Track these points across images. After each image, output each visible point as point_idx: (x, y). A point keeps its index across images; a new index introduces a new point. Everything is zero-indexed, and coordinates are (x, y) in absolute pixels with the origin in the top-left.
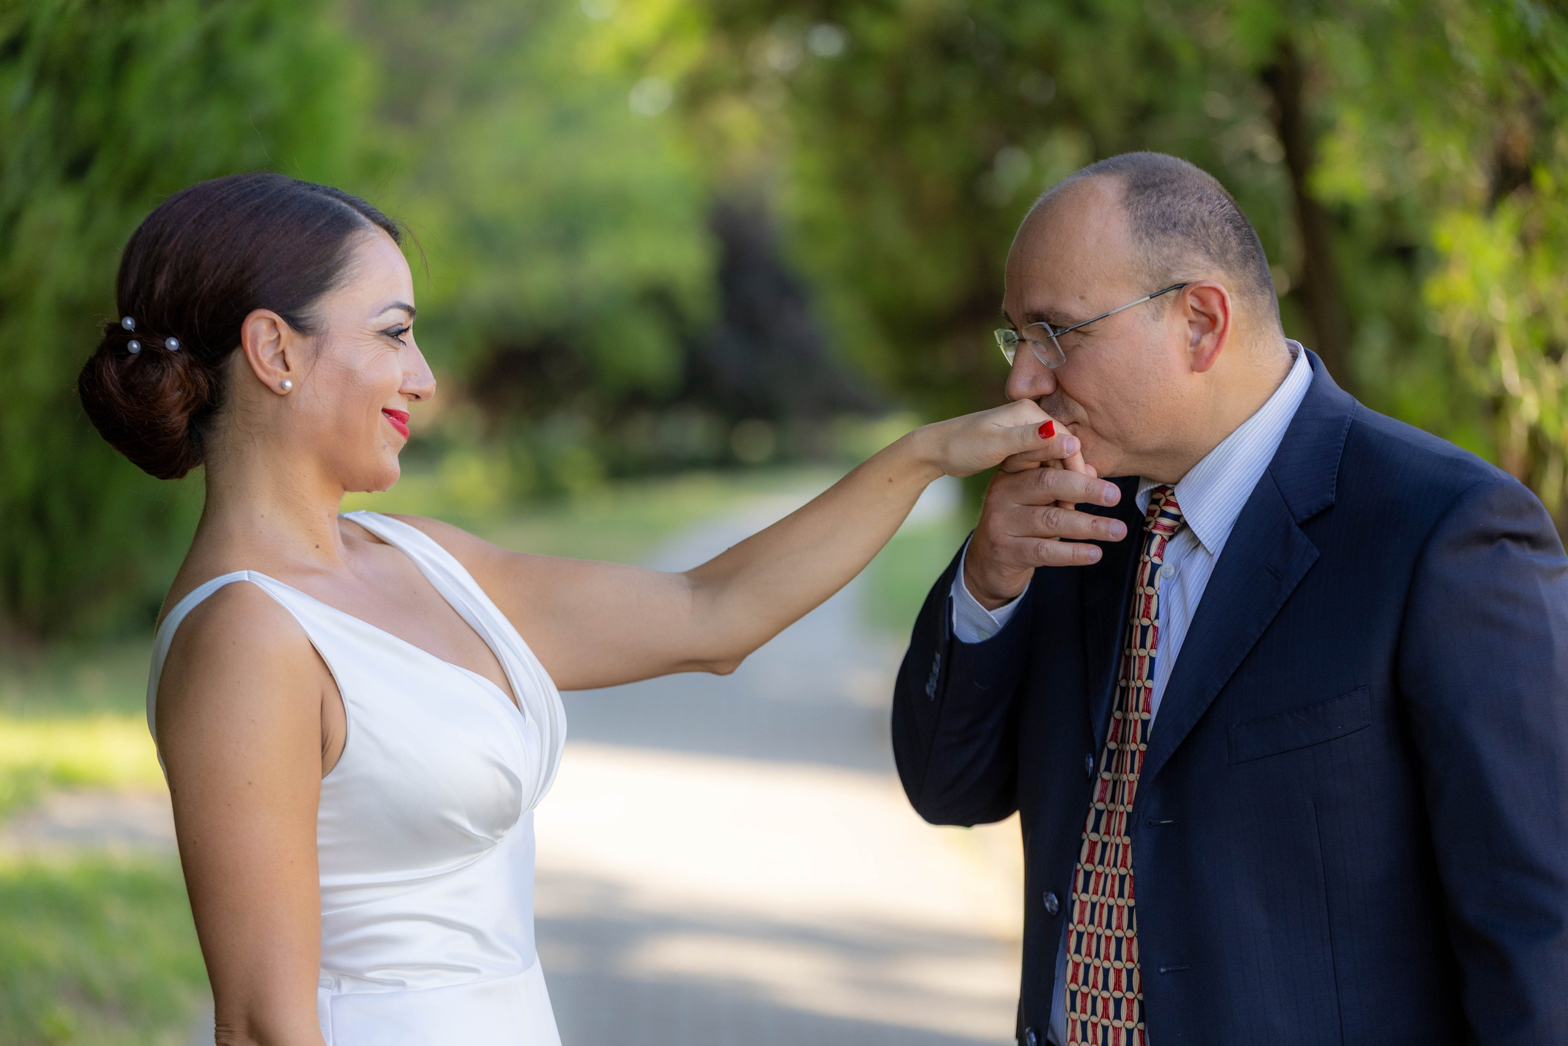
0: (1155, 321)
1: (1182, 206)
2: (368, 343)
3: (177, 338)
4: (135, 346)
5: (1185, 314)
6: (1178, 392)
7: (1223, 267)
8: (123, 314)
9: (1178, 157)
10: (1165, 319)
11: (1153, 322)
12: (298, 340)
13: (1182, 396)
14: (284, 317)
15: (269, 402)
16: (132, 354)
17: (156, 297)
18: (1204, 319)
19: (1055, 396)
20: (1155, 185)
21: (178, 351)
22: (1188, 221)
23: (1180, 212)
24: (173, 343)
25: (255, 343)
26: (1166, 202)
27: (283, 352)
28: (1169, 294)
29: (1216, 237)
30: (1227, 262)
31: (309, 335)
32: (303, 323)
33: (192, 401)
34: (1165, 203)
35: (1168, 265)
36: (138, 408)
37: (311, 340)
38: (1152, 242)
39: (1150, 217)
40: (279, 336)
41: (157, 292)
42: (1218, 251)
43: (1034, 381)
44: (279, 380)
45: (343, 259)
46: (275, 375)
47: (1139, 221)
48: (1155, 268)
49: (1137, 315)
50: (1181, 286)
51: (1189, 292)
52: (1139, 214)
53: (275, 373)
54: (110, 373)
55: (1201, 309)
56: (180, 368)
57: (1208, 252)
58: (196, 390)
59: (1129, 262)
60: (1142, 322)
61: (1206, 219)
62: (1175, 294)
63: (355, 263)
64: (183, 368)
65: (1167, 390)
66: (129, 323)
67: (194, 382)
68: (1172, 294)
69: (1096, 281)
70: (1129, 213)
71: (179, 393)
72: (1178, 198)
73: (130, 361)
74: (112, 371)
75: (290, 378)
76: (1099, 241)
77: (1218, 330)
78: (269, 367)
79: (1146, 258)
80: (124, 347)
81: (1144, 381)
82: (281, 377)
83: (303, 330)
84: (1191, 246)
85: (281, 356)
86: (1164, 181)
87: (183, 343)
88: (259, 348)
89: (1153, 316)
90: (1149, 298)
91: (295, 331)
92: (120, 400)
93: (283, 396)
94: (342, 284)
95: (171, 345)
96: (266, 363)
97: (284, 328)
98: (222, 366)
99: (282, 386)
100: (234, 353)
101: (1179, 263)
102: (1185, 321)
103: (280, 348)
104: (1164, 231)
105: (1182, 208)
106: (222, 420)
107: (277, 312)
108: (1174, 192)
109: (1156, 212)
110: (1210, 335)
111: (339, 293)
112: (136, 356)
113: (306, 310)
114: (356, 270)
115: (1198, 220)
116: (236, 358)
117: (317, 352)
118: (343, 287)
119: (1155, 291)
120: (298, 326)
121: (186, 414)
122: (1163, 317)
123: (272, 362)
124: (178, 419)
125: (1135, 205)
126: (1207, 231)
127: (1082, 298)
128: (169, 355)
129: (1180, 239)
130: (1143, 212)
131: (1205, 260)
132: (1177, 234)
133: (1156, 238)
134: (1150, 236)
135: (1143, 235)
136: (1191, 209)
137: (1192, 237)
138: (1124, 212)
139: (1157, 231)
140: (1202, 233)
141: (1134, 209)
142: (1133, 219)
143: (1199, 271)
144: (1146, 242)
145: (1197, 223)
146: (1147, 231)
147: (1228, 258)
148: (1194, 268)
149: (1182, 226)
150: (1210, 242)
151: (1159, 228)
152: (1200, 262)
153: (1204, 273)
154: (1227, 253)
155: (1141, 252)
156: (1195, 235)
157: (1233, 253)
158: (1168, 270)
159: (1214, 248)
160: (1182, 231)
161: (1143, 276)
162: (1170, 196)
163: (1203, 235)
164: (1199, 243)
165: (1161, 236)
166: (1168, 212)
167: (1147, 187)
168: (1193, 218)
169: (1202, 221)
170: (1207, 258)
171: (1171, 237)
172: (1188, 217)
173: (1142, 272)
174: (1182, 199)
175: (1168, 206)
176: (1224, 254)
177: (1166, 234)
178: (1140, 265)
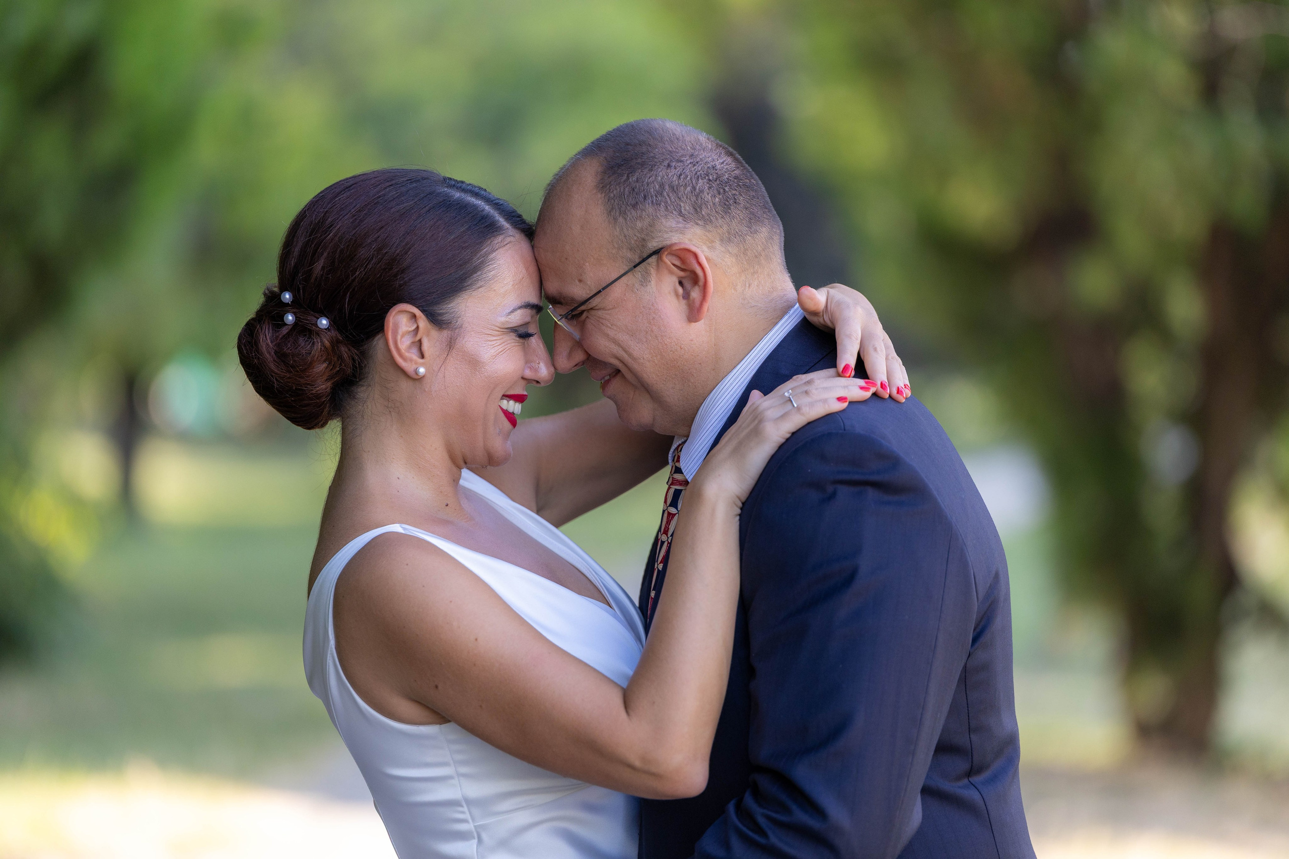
1: (649, 178)
2: (495, 338)
3: (328, 318)
4: (290, 318)
5: (671, 273)
7: (697, 224)
8: (283, 288)
10: (653, 282)
11: (642, 287)
12: (434, 333)
13: (681, 348)
14: (423, 311)
15: (404, 385)
16: (287, 325)
17: (312, 280)
18: (687, 275)
21: (327, 329)
22: (656, 191)
23: (648, 185)
24: (324, 322)
25: (395, 332)
26: (635, 178)
27: (420, 341)
28: (650, 260)
29: (687, 198)
30: (703, 218)
31: (444, 329)
32: (440, 318)
33: (336, 374)
35: (643, 236)
36: (288, 375)
37: (446, 333)
38: (626, 219)
39: (621, 195)
40: (418, 327)
41: (314, 276)
42: (692, 210)
44: (414, 367)
45: (482, 262)
46: (411, 363)
47: (612, 201)
48: (633, 242)
49: (627, 284)
50: (657, 252)
51: (669, 254)
52: (612, 195)
53: (411, 360)
54: (266, 339)
55: (683, 267)
56: (327, 343)
57: (680, 214)
58: (341, 364)
59: (609, 242)
60: (632, 291)
61: (675, 183)
62: (655, 259)
63: (491, 267)
64: (330, 344)
66: (287, 296)
67: (340, 357)
68: (653, 260)
69: (588, 264)
71: (325, 365)
72: (646, 171)
73: (285, 331)
74: (268, 338)
75: (423, 365)
76: (582, 228)
77: (701, 283)
78: (407, 355)
79: (623, 235)
80: (281, 317)
82: (416, 363)
83: (439, 324)
84: (662, 213)
85: (418, 344)
87: (333, 322)
88: (399, 337)
89: (641, 283)
90: (633, 267)
91: (432, 324)
92: (272, 366)
93: (416, 379)
94: (478, 285)
95: (321, 323)
96: (403, 351)
97: (423, 322)
98: (365, 347)
99: (416, 372)
100: (376, 338)
101: (651, 232)
102: (674, 280)
103: (418, 338)
104: (634, 206)
105: (649, 180)
106: (362, 392)
107: (417, 307)
108: (643, 165)
110: (695, 290)
111: (474, 293)
112: (290, 327)
113: (444, 307)
114: (492, 273)
115: (667, 187)
116: (378, 342)
117: (451, 345)
118: (479, 288)
119: (637, 260)
120: (436, 320)
121: (329, 384)
122: (650, 281)
123: (410, 347)
124: (323, 386)
125: (608, 187)
126: (677, 195)
127: (580, 281)
128: (319, 332)
129: (650, 209)
130: (615, 192)
131: (678, 222)
132: (647, 206)
133: (629, 214)
134: (623, 213)
135: (618, 214)
136: (660, 178)
137: (663, 204)
138: (599, 196)
139: (628, 208)
140: (672, 198)
141: (608, 191)
142: (607, 201)
143: (673, 234)
144: (621, 220)
145: (666, 190)
146: (620, 209)
147: (703, 213)
148: (667, 233)
149: (652, 197)
150: (682, 205)
151: (631, 204)
152: (674, 225)
153: (677, 235)
154: (701, 209)
155: (618, 229)
156: (666, 202)
157: (709, 207)
158: (644, 240)
159: (687, 208)
160: (653, 201)
161: (625, 251)
162: (640, 170)
163: (674, 200)
164: (670, 208)
165: (633, 212)
166: (638, 187)
167: (619, 166)
168: (662, 185)
169: (672, 187)
170: (681, 219)
171: (642, 210)
172: (657, 187)
173: (622, 247)
174: (651, 170)
175: (637, 181)
176: (698, 210)
177: (637, 209)
178: (619, 241)
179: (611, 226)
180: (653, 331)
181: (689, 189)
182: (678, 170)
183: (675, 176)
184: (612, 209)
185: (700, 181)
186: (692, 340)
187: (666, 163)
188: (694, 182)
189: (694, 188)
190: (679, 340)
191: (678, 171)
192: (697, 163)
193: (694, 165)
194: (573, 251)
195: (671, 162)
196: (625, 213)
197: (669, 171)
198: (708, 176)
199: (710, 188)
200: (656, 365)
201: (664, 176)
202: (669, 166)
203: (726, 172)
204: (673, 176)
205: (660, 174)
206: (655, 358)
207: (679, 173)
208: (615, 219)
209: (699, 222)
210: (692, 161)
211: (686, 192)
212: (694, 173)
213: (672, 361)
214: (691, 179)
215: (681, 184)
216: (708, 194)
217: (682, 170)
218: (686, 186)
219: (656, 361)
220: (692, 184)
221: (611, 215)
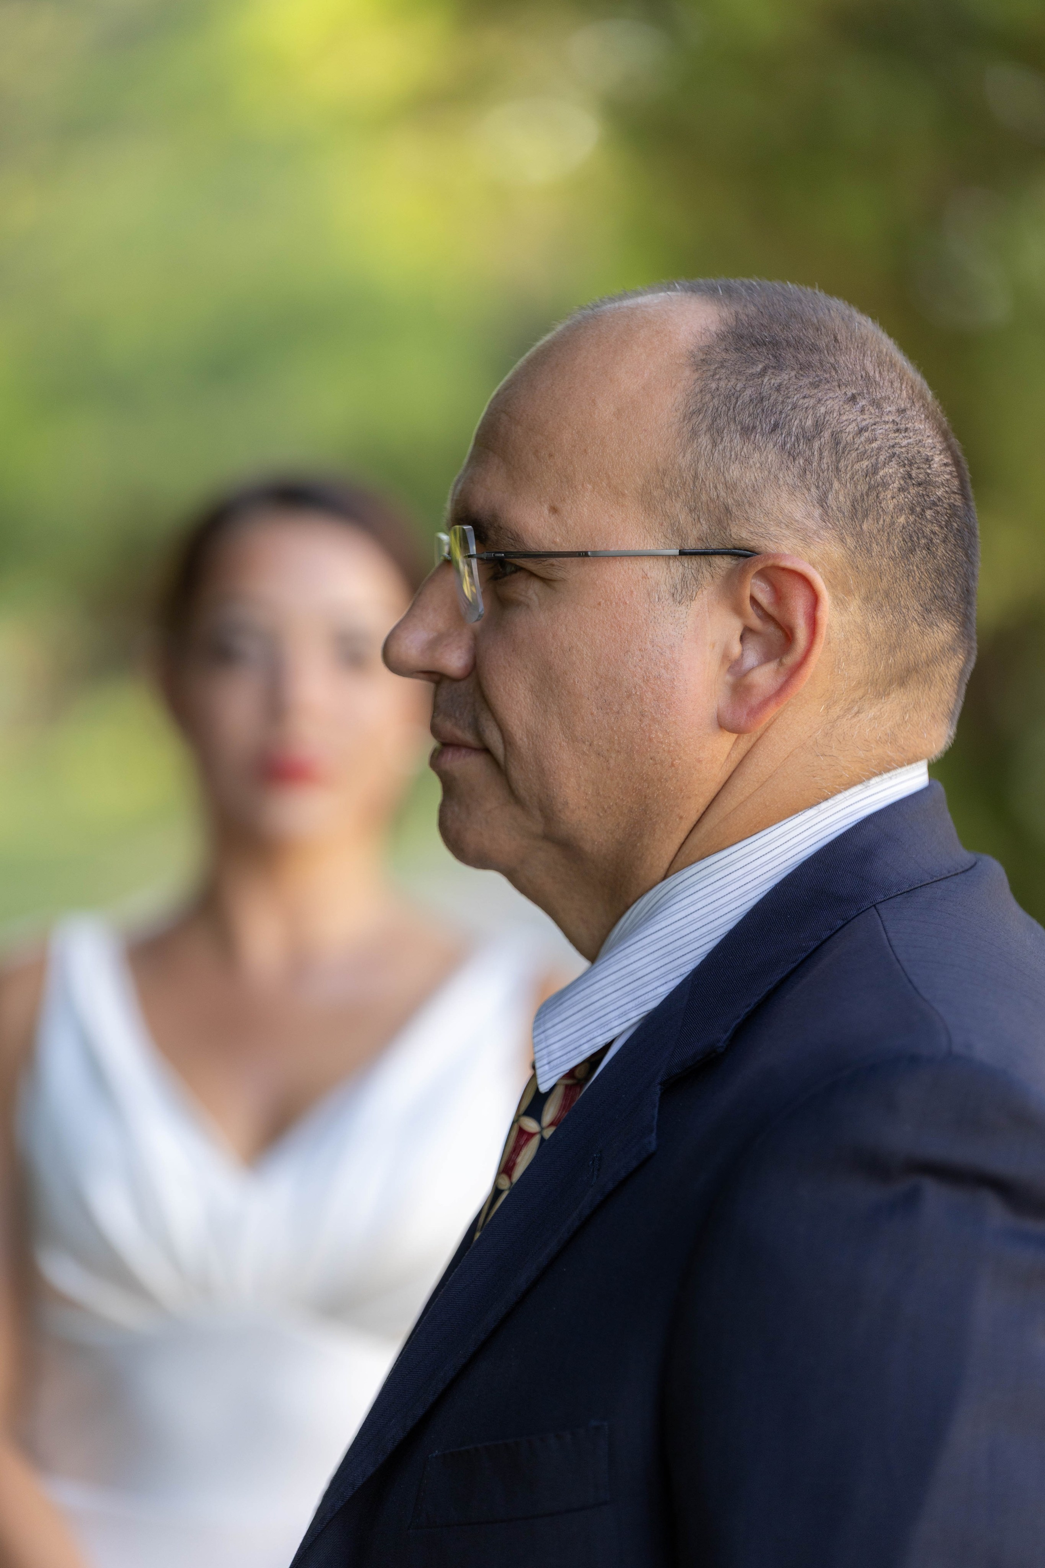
0: (674, 600)
1: (804, 397)
5: (738, 610)
6: (669, 752)
7: (842, 540)
9: (871, 317)
10: (695, 605)
11: (670, 601)
13: (673, 765)
18: (771, 629)
19: (463, 685)
20: (775, 344)
22: (803, 429)
23: (794, 407)
26: (776, 381)
28: (718, 561)
29: (852, 478)
30: (859, 535)
34: (773, 381)
35: (730, 501)
38: (715, 444)
39: (731, 397)
42: (847, 507)
43: (434, 644)
47: (708, 397)
48: (704, 498)
49: (645, 577)
50: (743, 553)
51: (753, 572)
52: (714, 386)
55: (771, 610)
57: (822, 502)
59: (658, 470)
60: (649, 594)
61: (847, 438)
62: (730, 566)
65: (651, 740)
68: (723, 563)
69: (590, 487)
70: (696, 376)
72: (805, 381)
77: (790, 660)
79: (692, 472)
81: (616, 708)
84: (789, 477)
86: (797, 344)
89: (672, 591)
90: (677, 552)
101: (750, 504)
102: (735, 626)
104: (747, 431)
105: (801, 401)
108: (805, 367)
109: (748, 392)
110: (772, 666)
115: (827, 434)
119: (691, 544)
122: (692, 599)
125: (713, 367)
126: (838, 462)
127: (554, 510)
129: (772, 456)
130: (722, 384)
131: (809, 515)
132: (771, 445)
133: (727, 439)
134: (716, 433)
135: (704, 426)
136: (823, 410)
137: (801, 462)
138: (687, 372)
139: (733, 427)
140: (825, 461)
141: (709, 373)
142: (697, 390)
143: (786, 532)
144: (705, 440)
145: (822, 439)
146: (714, 420)
147: (865, 527)
148: (778, 524)
149: (789, 434)
150: (836, 485)
151: (741, 423)
152: (798, 516)
153: (795, 541)
154: (866, 516)
155: (688, 455)
156: (808, 461)
157: (881, 522)
158: (727, 510)
159: (841, 498)
160: (785, 444)
161: (678, 505)
162: (793, 373)
163: (826, 466)
164: (811, 478)
165: (737, 439)
166: (772, 401)
167: (758, 343)
168: (819, 426)
169: (836, 439)
170: (817, 512)
171: (757, 448)
172: (809, 422)
173: (678, 495)
174: (815, 385)
175: (778, 389)
176: (860, 516)
177: (749, 439)
178: (678, 481)
179: (678, 440)
180: (642, 700)
181: (865, 463)
182: (865, 417)
183: (854, 424)
184: (699, 411)
185: (893, 463)
186: (700, 761)
187: (851, 391)
188: (882, 458)
189: (875, 470)
190: (680, 745)
191: (867, 420)
192: (906, 430)
193: (898, 430)
194: (574, 446)
195: (859, 394)
196: (720, 432)
197: (847, 407)
198: (911, 465)
199: (901, 489)
200: (608, 769)
201: (832, 412)
202: (853, 399)
203: (943, 484)
204: (850, 422)
205: (828, 402)
206: (614, 755)
207: (864, 423)
208: (694, 434)
209: (849, 540)
210: (898, 420)
211: (856, 467)
212: (891, 443)
213: (642, 778)
214: (880, 449)
215: (856, 446)
216: (893, 498)
217: (872, 421)
218: (861, 457)
219: (612, 762)
220: (877, 459)
221: (690, 419)
